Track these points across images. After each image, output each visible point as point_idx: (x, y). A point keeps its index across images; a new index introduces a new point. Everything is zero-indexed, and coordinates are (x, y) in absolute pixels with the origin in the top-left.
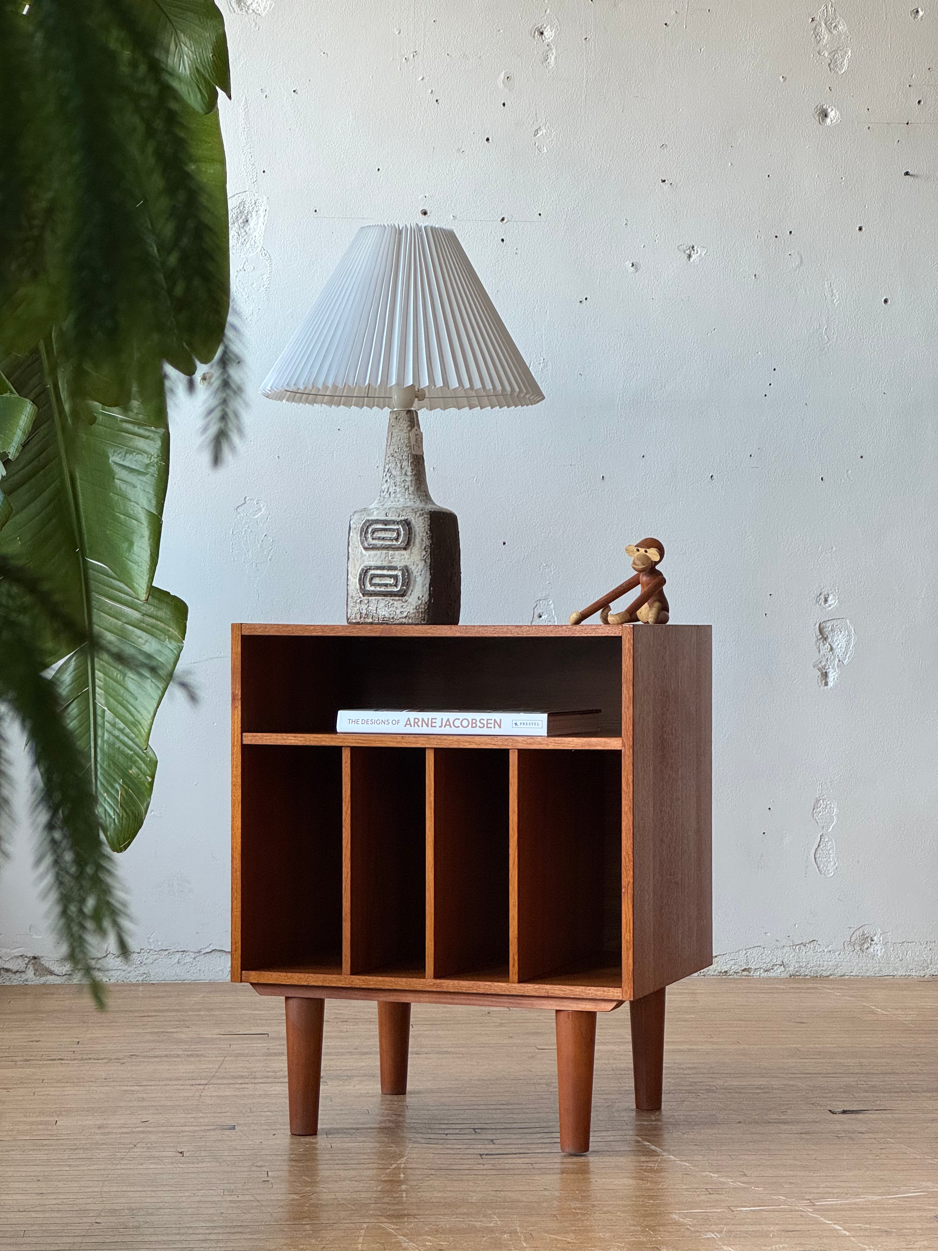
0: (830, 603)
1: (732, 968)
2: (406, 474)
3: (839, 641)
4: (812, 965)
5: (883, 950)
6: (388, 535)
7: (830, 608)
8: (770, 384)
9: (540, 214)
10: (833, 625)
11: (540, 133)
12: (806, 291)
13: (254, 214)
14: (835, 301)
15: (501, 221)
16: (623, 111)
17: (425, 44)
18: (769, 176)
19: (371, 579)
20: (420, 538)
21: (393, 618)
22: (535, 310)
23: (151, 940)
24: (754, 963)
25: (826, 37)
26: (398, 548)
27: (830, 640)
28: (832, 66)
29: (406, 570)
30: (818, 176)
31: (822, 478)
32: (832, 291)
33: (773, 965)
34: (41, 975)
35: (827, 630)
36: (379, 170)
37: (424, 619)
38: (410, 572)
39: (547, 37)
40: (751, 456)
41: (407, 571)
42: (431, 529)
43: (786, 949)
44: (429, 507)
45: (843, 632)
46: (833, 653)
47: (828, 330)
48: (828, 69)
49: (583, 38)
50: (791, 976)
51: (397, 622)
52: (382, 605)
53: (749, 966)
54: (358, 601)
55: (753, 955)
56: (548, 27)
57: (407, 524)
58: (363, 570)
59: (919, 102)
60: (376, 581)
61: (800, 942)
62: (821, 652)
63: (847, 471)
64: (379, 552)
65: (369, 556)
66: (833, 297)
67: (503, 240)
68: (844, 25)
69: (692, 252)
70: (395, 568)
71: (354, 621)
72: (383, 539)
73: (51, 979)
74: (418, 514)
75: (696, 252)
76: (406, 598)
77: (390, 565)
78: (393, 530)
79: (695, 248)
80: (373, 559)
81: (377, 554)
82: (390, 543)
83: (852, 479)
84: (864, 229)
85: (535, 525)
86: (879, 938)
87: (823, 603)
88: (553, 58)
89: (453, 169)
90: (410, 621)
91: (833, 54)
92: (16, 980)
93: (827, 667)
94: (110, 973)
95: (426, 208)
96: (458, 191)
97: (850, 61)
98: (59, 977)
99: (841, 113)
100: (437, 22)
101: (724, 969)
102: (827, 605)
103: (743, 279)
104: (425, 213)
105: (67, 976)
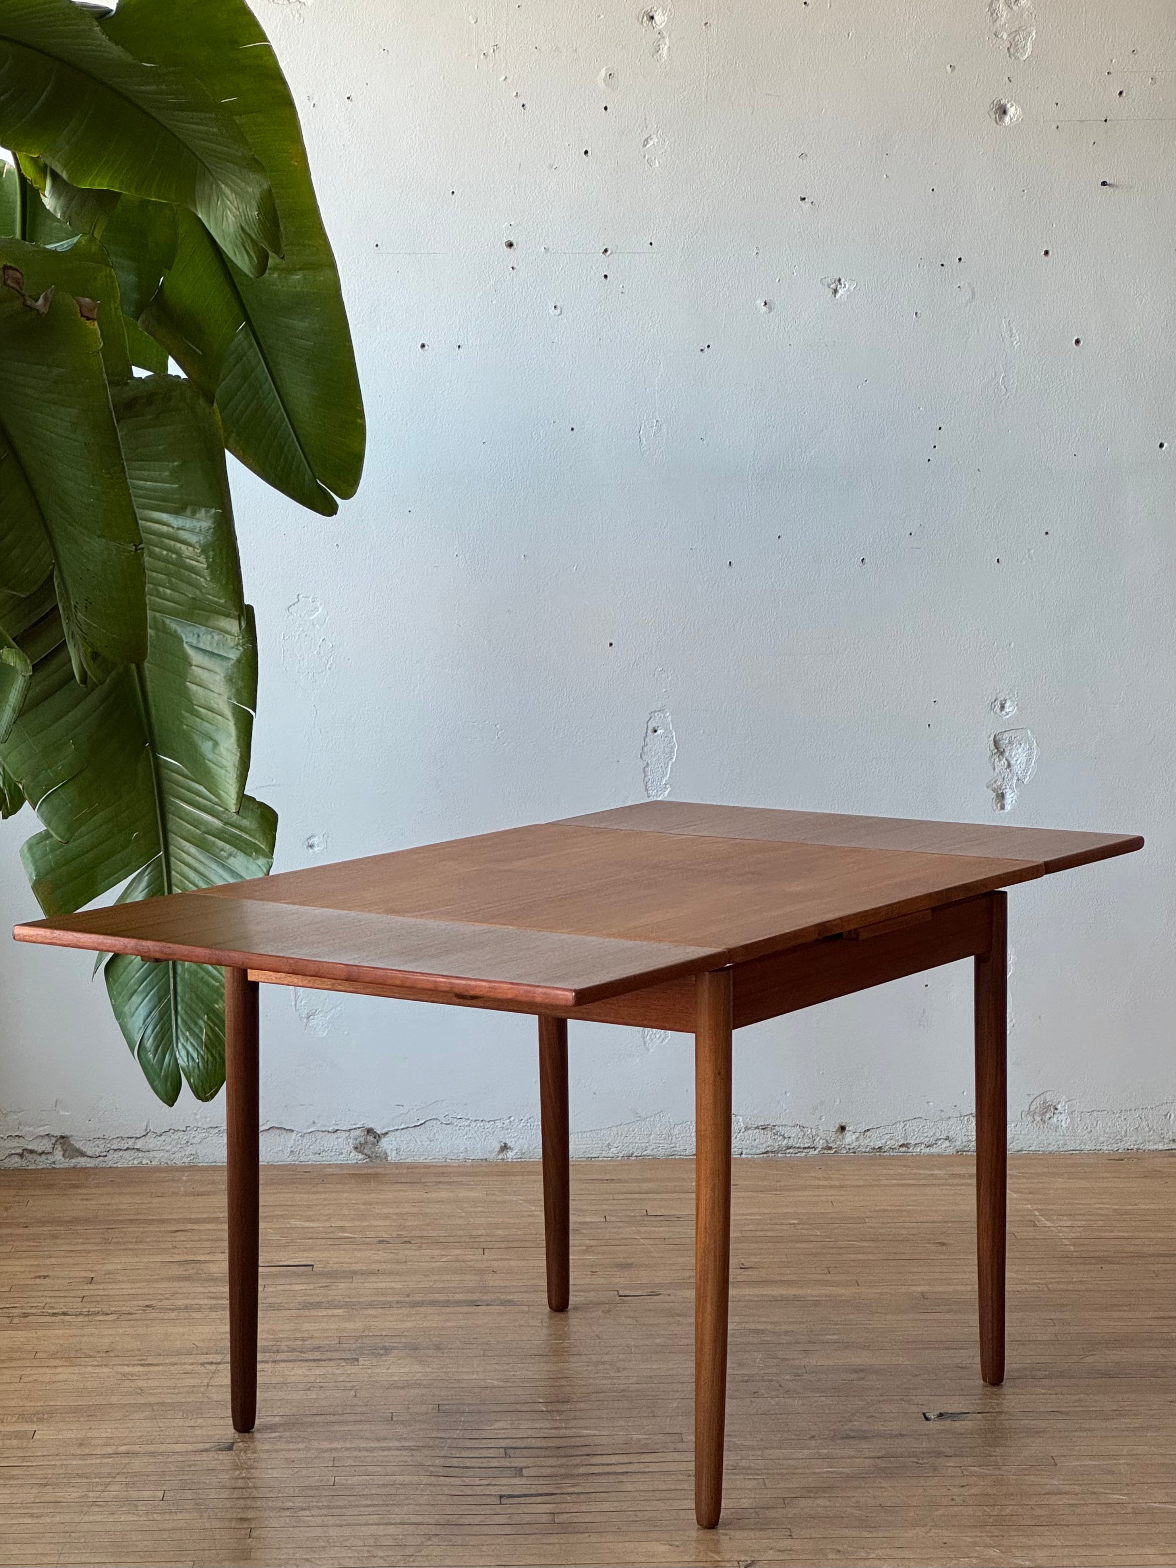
0: (1007, 711)
1: (888, 1143)
3: (1018, 755)
5: (1069, 1120)
7: (1007, 717)
8: (935, 447)
9: (651, 244)
10: (1011, 737)
11: (651, 143)
12: (979, 331)
14: (1015, 343)
15: (603, 253)
16: (752, 114)
17: (508, 35)
18: (933, 190)
22: (647, 361)
23: (198, 1117)
24: (914, 1138)
25: (1004, 14)
27: (1007, 754)
28: (1012, 50)
30: (994, 189)
31: (998, 560)
32: (1011, 330)
33: (937, 1139)
34: (71, 1157)
35: (1004, 743)
36: (453, 193)
39: (658, 22)
40: (911, 534)
43: (952, 1121)
45: (1023, 745)
46: (1010, 771)
47: (1006, 379)
48: (1008, 54)
49: (703, 23)
50: (958, 1152)
53: (908, 1141)
55: (914, 1128)
56: (660, 10)
59: (1121, 93)
61: (968, 1113)
62: (996, 770)
63: (1029, 550)
66: (1013, 339)
67: (606, 276)
69: (839, 286)
73: (82, 1161)
75: (843, 285)
79: (842, 281)
83: (1034, 559)
84: (1050, 253)
85: (648, 622)
86: (1064, 1106)
87: (998, 711)
88: (666, 48)
89: (544, 190)
91: (1013, 35)
92: (42, 1163)
93: (1004, 787)
94: (152, 1154)
95: (512, 239)
96: (550, 216)
97: (1033, 44)
98: (92, 1159)
99: (1023, 110)
100: (523, 8)
101: (879, 1144)
102: (1003, 712)
103: (901, 319)
104: (511, 245)
105: (101, 1158)
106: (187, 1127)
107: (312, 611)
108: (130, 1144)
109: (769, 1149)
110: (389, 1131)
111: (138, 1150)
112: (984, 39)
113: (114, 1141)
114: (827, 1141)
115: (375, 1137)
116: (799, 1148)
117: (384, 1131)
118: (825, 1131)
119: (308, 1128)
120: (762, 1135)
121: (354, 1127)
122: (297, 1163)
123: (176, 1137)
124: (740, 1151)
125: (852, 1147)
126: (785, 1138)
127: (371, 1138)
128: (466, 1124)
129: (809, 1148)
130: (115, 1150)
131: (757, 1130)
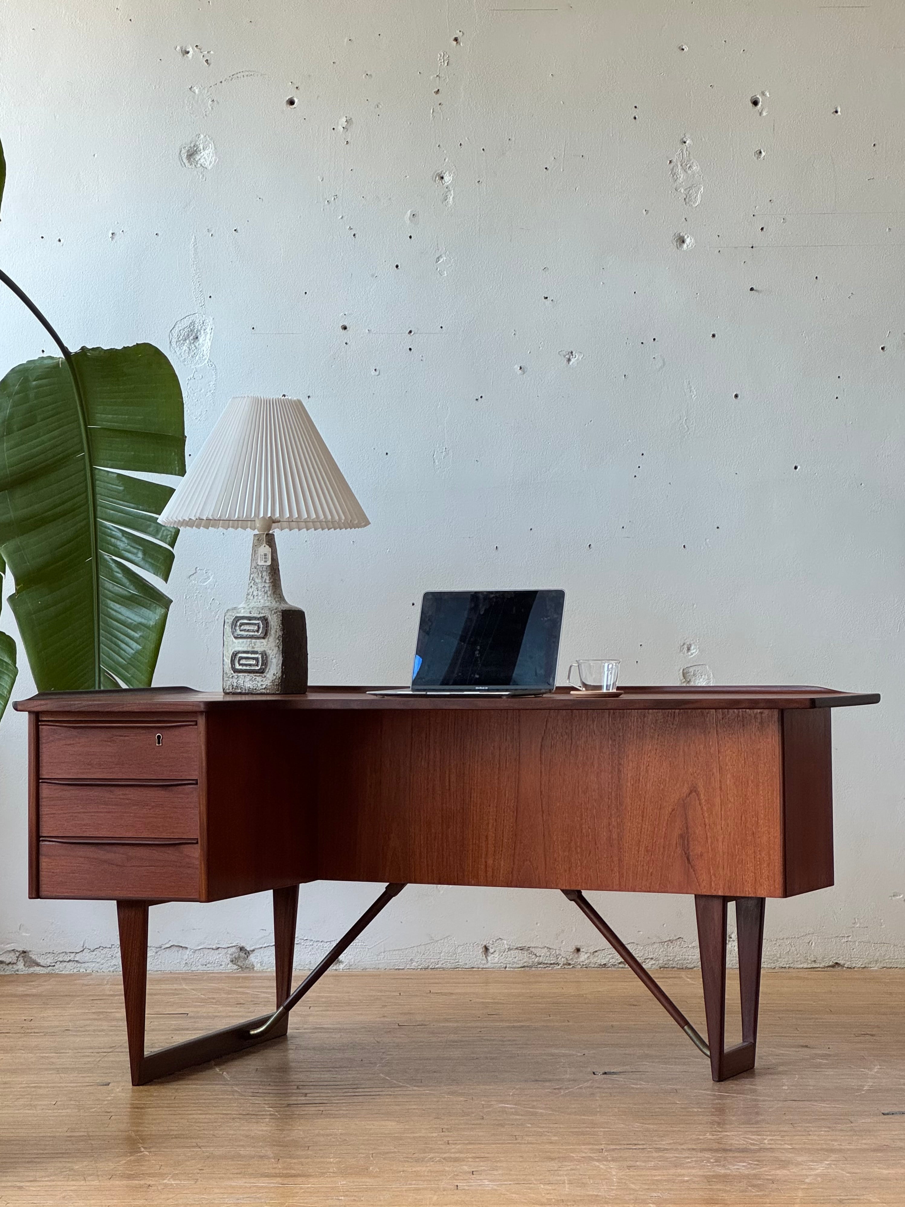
0: (692, 652)
1: (610, 961)
2: (265, 582)
4: (679, 959)
6: (251, 628)
7: (692, 656)
9: (441, 327)
10: (694, 671)
11: (442, 260)
12: (668, 388)
13: (202, 332)
14: (693, 397)
15: (408, 333)
16: (511, 241)
17: (344, 188)
18: (635, 293)
19: (239, 660)
20: (275, 630)
21: (256, 689)
22: (438, 407)
25: (682, 176)
26: (258, 638)
28: (687, 200)
29: (264, 654)
30: (677, 292)
31: (684, 546)
32: (691, 387)
33: (645, 959)
34: (29, 967)
35: (689, 675)
36: (306, 293)
37: (278, 690)
38: (268, 654)
39: (446, 181)
40: (623, 528)
41: (266, 654)
42: (282, 624)
43: (655, 944)
44: (283, 607)
45: (703, 676)
47: (687, 421)
48: (684, 203)
49: (477, 181)
50: (661, 968)
51: (259, 692)
52: (247, 679)
54: (231, 676)
56: (447, 173)
57: (265, 620)
58: (233, 653)
59: (762, 229)
60: (242, 662)
61: (668, 939)
63: (705, 540)
64: (245, 640)
65: (238, 643)
66: (692, 393)
67: (410, 349)
68: (697, 165)
69: (571, 357)
70: (256, 653)
71: (228, 691)
72: (248, 631)
73: (37, 969)
74: (273, 612)
75: (574, 356)
76: (265, 674)
77: (253, 650)
78: (255, 624)
79: (574, 353)
80: (240, 645)
81: (243, 642)
82: (253, 634)
83: (710, 546)
84: (716, 336)
86: (735, 935)
87: (686, 652)
88: (451, 197)
89: (368, 291)
90: (268, 691)
91: (688, 190)
92: (9, 970)
94: (86, 965)
95: (346, 324)
96: (372, 309)
97: (702, 196)
98: (44, 968)
99: (695, 239)
100: (354, 171)
101: (603, 962)
102: (690, 653)
103: (615, 379)
104: (345, 328)
105: (50, 967)
106: (112, 945)
107: (206, 579)
108: (72, 956)
109: (525, 964)
110: (256, 949)
111: (77, 961)
112: (668, 192)
113: (61, 955)
114: (567, 959)
115: (246, 954)
116: (547, 964)
117: (252, 948)
118: (566, 951)
119: (198, 945)
120: (521, 954)
121: (231, 945)
122: (190, 971)
123: (104, 953)
124: (505, 966)
125: (584, 964)
126: (537, 956)
127: (242, 954)
128: (311, 944)
129: (554, 964)
130: (61, 962)
131: (517, 951)
